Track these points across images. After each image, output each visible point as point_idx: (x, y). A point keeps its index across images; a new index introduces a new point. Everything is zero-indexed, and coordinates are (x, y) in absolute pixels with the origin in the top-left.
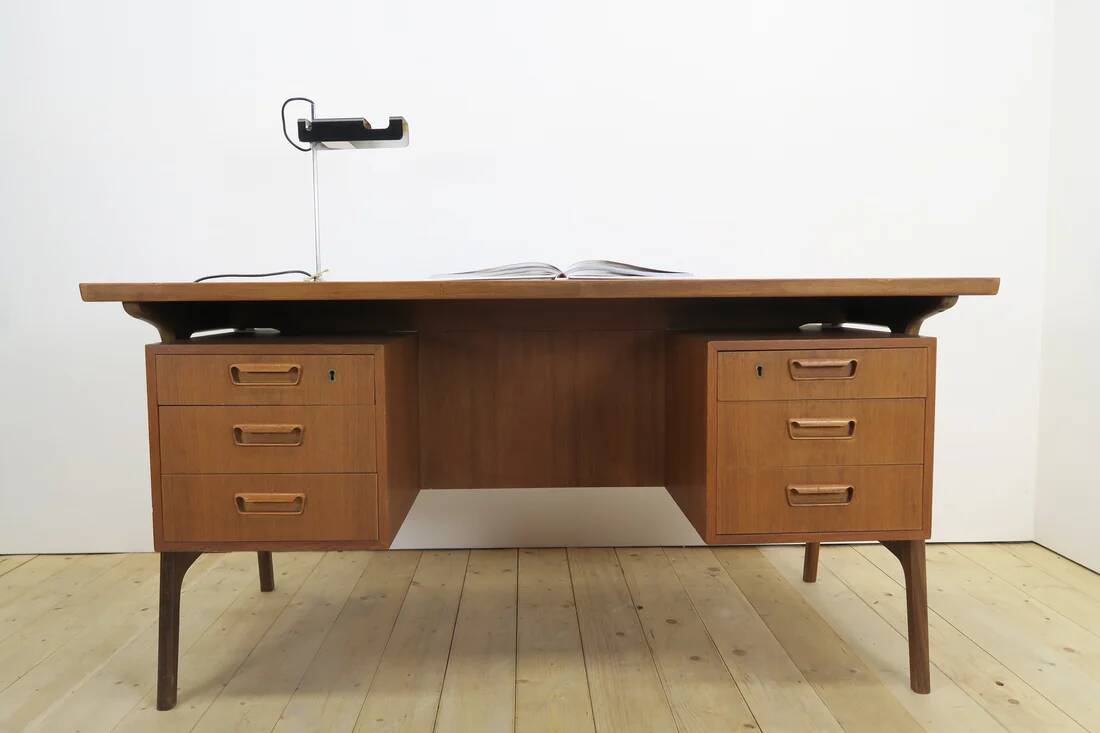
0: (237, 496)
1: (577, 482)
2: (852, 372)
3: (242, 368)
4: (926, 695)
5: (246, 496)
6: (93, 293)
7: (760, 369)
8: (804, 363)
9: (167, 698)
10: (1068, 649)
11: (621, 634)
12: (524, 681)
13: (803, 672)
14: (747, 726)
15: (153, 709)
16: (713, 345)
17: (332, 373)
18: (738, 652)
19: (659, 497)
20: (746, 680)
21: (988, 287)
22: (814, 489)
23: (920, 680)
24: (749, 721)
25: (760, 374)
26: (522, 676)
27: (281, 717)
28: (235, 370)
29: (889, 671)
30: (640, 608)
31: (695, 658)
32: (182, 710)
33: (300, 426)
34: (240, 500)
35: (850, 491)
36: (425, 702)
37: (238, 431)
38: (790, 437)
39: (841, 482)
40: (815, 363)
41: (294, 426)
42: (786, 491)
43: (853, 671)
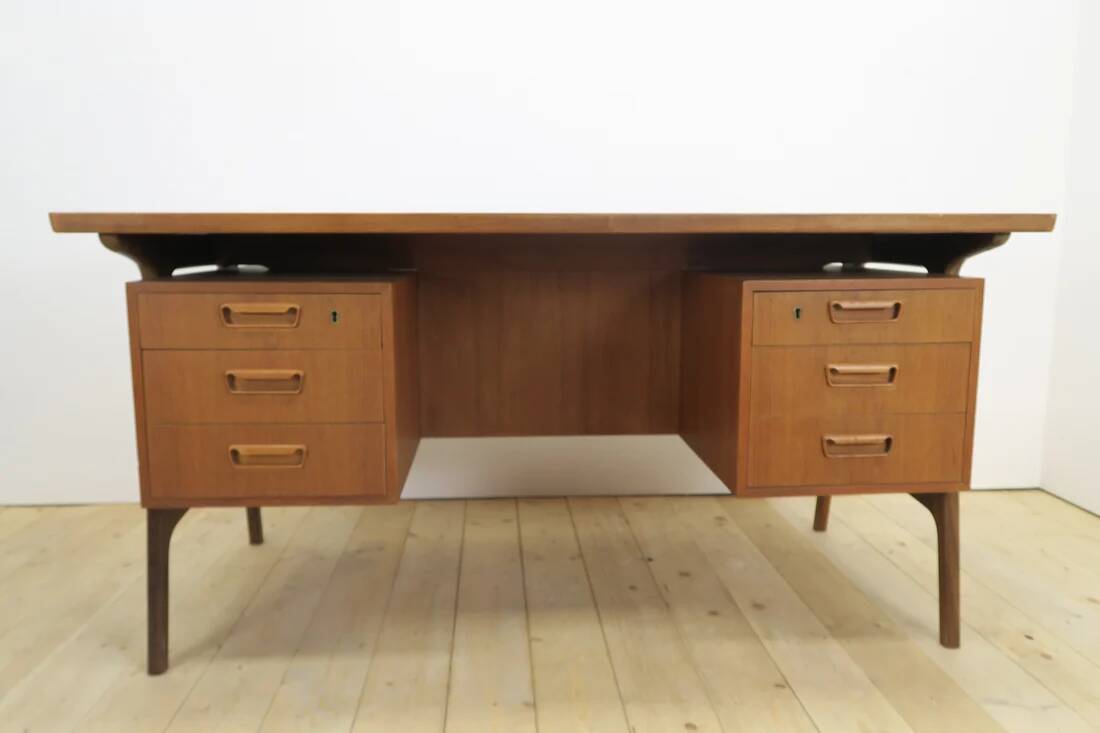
0: (232, 447)
1: (587, 430)
2: (895, 315)
3: (237, 308)
4: (956, 650)
5: (242, 449)
6: (65, 223)
7: (798, 311)
8: (845, 305)
9: (158, 662)
11: (632, 588)
12: (539, 640)
13: (829, 627)
14: (778, 686)
15: (143, 675)
16: (749, 285)
17: (335, 314)
18: (758, 606)
19: (672, 446)
20: (769, 636)
21: (1043, 223)
22: (851, 439)
23: (949, 635)
24: (779, 681)
25: (798, 316)
26: (534, 634)
27: (283, 682)
28: (227, 311)
29: (915, 625)
30: (650, 560)
31: (714, 613)
32: (174, 675)
33: (301, 373)
34: (235, 453)
35: (888, 442)
36: (436, 664)
37: (231, 378)
38: (828, 383)
39: (879, 432)
40: (857, 305)
41: (294, 372)
42: (822, 441)
43: (878, 626)
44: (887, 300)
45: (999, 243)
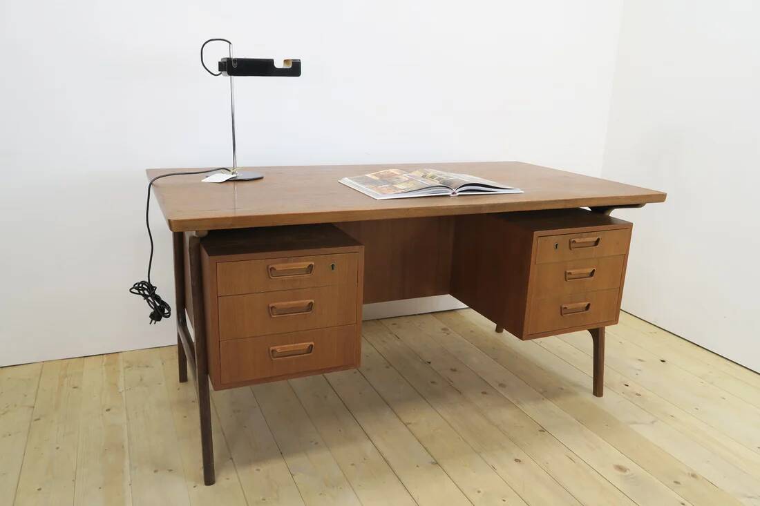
0: (272, 348)
2: (597, 244)
3: (278, 267)
4: (601, 398)
5: (278, 348)
7: (557, 244)
8: (577, 241)
9: (209, 478)
10: (640, 360)
12: (409, 423)
13: (541, 393)
14: (541, 431)
16: (536, 234)
18: (501, 385)
20: (518, 402)
21: (660, 198)
22: (574, 306)
23: (598, 390)
24: (541, 428)
25: (556, 248)
26: (404, 420)
28: (272, 269)
30: (429, 363)
31: (484, 393)
33: (313, 301)
34: (274, 351)
35: (588, 305)
37: (271, 309)
38: (566, 280)
39: (586, 301)
40: (582, 240)
41: (310, 301)
42: (561, 308)
43: (562, 389)
44: (593, 237)
45: (642, 206)
